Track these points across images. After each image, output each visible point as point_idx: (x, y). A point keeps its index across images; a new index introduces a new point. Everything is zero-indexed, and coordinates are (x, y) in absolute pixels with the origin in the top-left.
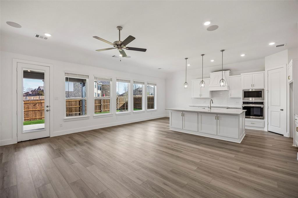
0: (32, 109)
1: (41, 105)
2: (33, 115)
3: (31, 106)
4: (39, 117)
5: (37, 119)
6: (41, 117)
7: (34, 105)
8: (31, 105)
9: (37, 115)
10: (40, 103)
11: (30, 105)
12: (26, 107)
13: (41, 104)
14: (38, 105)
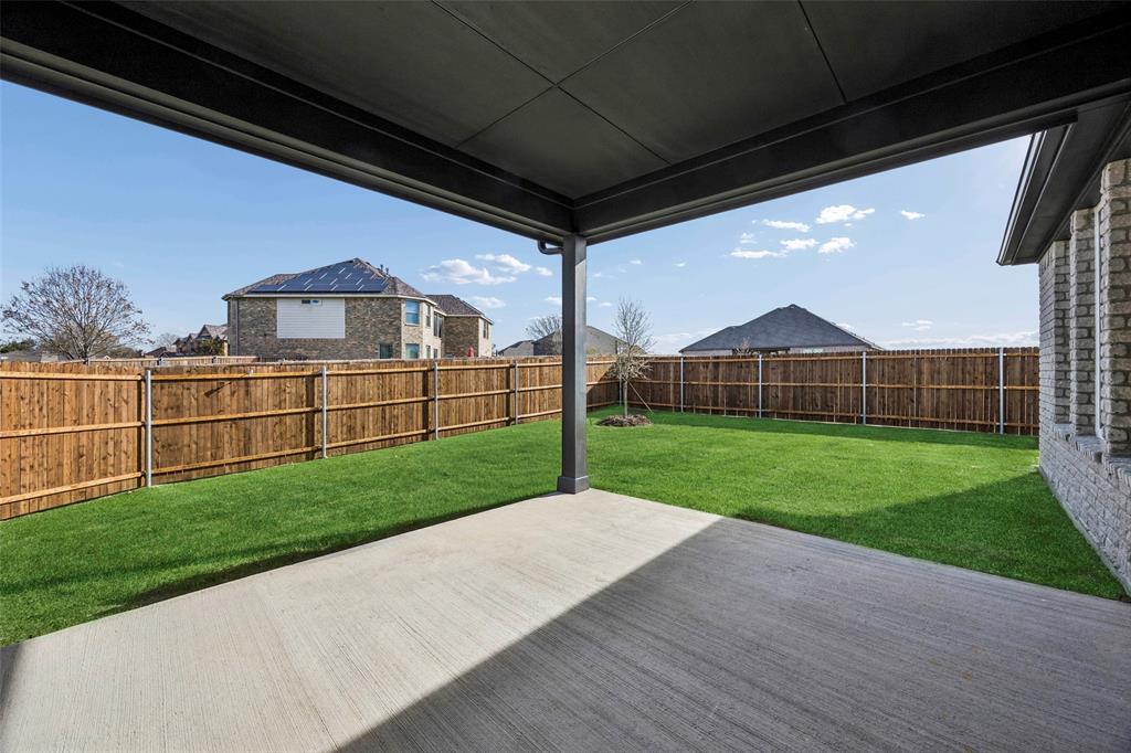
0: (199, 415)
1: (247, 393)
2: (205, 449)
3: (191, 397)
4: (237, 459)
5: (227, 469)
6: (244, 458)
7: (207, 394)
8: (193, 391)
9: (227, 445)
10: (243, 382)
11: (186, 392)
12: (165, 400)
13: (247, 385)
14: (233, 394)
